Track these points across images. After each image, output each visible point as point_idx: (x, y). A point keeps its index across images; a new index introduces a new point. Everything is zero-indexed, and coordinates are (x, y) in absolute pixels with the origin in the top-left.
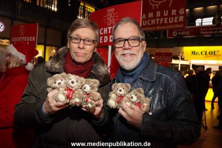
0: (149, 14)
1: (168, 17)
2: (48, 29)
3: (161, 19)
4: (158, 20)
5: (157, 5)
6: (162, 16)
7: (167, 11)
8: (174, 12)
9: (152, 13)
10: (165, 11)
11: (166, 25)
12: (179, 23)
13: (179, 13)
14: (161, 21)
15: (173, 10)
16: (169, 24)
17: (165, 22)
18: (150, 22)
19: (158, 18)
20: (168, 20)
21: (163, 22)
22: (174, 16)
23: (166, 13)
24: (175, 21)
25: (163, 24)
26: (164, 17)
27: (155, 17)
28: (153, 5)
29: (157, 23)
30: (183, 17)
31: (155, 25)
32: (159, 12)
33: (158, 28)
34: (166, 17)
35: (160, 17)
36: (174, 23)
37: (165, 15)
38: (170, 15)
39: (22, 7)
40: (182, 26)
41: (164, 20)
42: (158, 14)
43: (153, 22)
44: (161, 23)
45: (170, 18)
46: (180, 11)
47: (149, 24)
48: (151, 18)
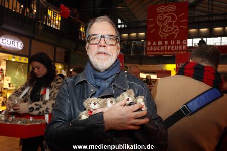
0: (159, 42)
3: (169, 47)
4: (166, 47)
5: (165, 36)
6: (169, 44)
7: (173, 41)
8: (178, 42)
9: (161, 42)
10: (171, 41)
11: (173, 51)
12: (182, 50)
16: (175, 51)
17: (172, 49)
18: (160, 48)
19: (166, 45)
20: (174, 47)
21: (170, 49)
22: (179, 45)
23: (172, 43)
24: (180, 49)
25: (170, 51)
26: (171, 45)
27: (164, 44)
28: (162, 36)
29: (166, 49)
31: (164, 51)
32: (167, 41)
33: (166, 53)
35: (168, 45)
36: (178, 50)
38: (175, 44)
40: (185, 52)
41: (171, 47)
42: (166, 43)
43: (162, 48)
44: (169, 49)
46: (183, 42)
47: (158, 50)
48: (161, 46)
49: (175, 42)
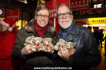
1: (81, 4)
2: (23, 12)
3: (78, 5)
4: (76, 6)
7: (81, 1)
9: (73, 3)
10: (79, 2)
11: (80, 8)
12: (86, 7)
13: (86, 2)
14: (78, 6)
15: (83, 1)
16: (82, 7)
17: (80, 7)
18: (72, 7)
19: (76, 5)
20: (81, 5)
21: (79, 7)
22: (84, 4)
23: (80, 2)
24: (85, 6)
25: (79, 8)
26: (79, 4)
27: (75, 4)
29: (76, 7)
30: (88, 4)
32: (77, 2)
33: (76, 9)
34: (80, 4)
36: (84, 7)
37: (79, 3)
38: (82, 3)
39: (10, 2)
40: (88, 8)
41: (79, 6)
42: (76, 3)
43: (74, 7)
44: (78, 7)
45: (82, 5)
46: (87, 1)
47: (72, 8)
48: (73, 5)
49: (82, 2)
